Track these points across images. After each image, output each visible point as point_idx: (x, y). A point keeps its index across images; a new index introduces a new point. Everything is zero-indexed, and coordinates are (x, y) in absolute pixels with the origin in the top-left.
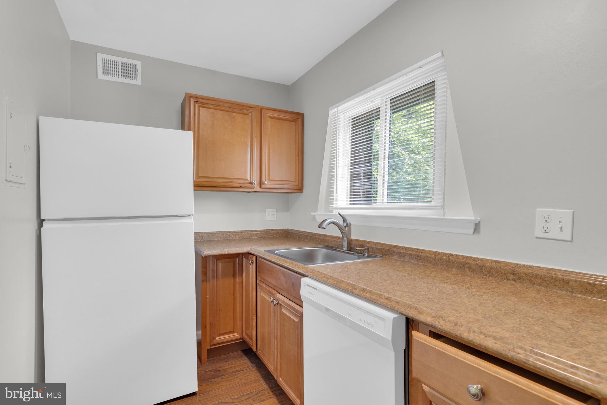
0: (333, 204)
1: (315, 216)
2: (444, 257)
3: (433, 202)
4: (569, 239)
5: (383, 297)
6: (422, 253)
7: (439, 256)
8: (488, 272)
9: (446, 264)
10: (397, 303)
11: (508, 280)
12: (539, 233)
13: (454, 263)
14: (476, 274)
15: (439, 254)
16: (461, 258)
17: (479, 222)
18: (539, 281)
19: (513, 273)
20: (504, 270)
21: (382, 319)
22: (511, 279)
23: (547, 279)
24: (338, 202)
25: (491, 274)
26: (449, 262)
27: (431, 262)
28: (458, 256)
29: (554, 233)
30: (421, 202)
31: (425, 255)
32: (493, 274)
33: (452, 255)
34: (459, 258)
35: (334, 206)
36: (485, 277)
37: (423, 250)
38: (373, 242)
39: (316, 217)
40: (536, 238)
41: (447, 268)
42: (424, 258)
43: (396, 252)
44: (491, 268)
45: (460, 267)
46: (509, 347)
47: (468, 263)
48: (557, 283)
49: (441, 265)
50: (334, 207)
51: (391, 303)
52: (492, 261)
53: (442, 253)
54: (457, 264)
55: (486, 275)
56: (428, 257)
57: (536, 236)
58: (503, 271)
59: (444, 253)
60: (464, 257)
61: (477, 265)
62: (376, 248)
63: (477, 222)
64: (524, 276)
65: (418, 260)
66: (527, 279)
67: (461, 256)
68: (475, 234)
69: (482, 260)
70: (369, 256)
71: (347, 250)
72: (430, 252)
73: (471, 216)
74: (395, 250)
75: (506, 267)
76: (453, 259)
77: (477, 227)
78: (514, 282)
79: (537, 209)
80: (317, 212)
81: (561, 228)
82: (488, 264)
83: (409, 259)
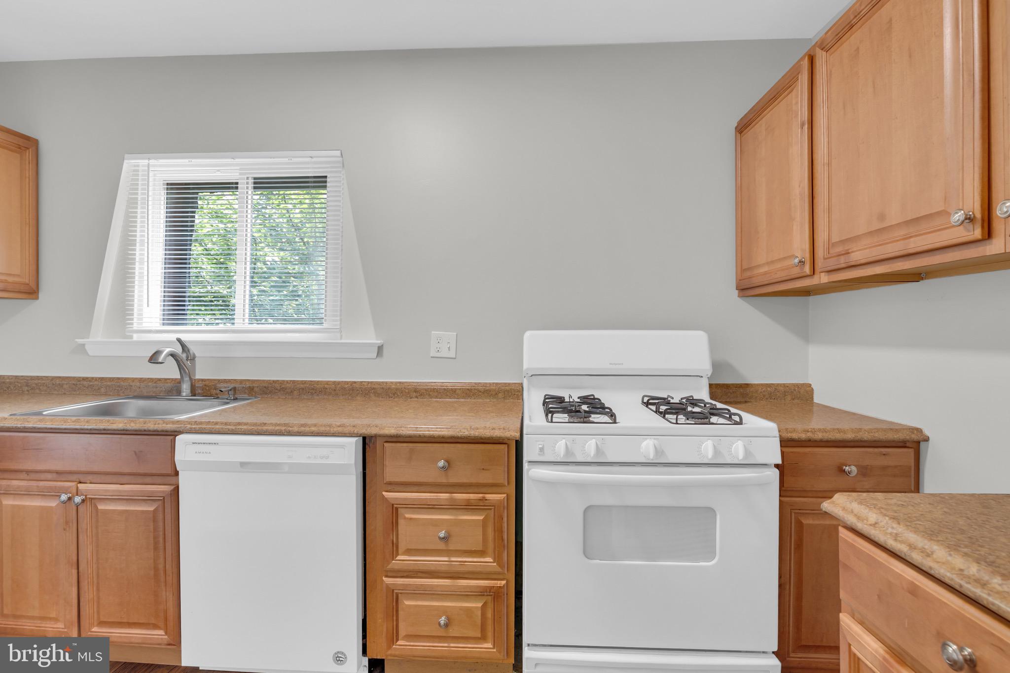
0: (132, 324)
1: (84, 345)
2: (346, 386)
3: (324, 324)
4: (454, 356)
5: (334, 426)
6: (318, 385)
7: (340, 386)
8: (394, 394)
9: (349, 393)
10: (354, 426)
11: (411, 398)
12: (433, 353)
13: (358, 390)
14: (382, 398)
15: (339, 383)
16: (365, 384)
17: (383, 345)
18: (436, 394)
19: (416, 391)
20: (408, 389)
21: (342, 446)
22: (414, 396)
23: (441, 391)
24: (144, 320)
25: (396, 395)
26: (353, 390)
27: (330, 394)
28: (362, 382)
29: (444, 353)
30: (311, 323)
31: (322, 386)
32: (398, 395)
33: (355, 382)
34: (363, 385)
35: (135, 326)
36: (390, 399)
37: (318, 381)
38: (235, 380)
39: (87, 347)
40: (432, 357)
41: (350, 398)
42: (320, 390)
43: (279, 388)
44: (397, 389)
45: (366, 394)
46: (458, 430)
47: (374, 388)
48: (448, 394)
49: (343, 395)
50: (135, 328)
51: (347, 429)
52: (396, 383)
53: (342, 381)
54: (362, 391)
55: (392, 397)
56: (327, 389)
57: (431, 355)
58: (407, 391)
59: (345, 382)
60: (368, 382)
61: (383, 388)
62: (243, 387)
63: (380, 345)
64: (424, 391)
65: (312, 394)
66: (427, 394)
67: (365, 382)
68: (378, 358)
69: (386, 383)
70: (236, 399)
71: (191, 396)
72: (327, 383)
73: (373, 340)
74: (277, 386)
75: (409, 387)
76: (357, 386)
77: (380, 349)
78: (416, 399)
79: (433, 332)
80: (88, 338)
81: (449, 348)
82: (394, 386)
83: (300, 395)
